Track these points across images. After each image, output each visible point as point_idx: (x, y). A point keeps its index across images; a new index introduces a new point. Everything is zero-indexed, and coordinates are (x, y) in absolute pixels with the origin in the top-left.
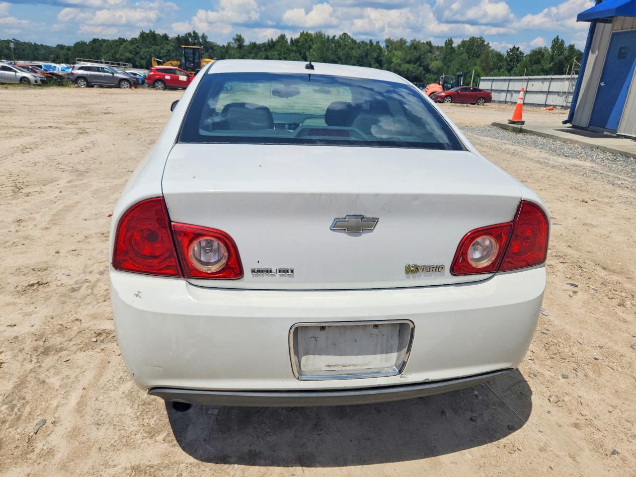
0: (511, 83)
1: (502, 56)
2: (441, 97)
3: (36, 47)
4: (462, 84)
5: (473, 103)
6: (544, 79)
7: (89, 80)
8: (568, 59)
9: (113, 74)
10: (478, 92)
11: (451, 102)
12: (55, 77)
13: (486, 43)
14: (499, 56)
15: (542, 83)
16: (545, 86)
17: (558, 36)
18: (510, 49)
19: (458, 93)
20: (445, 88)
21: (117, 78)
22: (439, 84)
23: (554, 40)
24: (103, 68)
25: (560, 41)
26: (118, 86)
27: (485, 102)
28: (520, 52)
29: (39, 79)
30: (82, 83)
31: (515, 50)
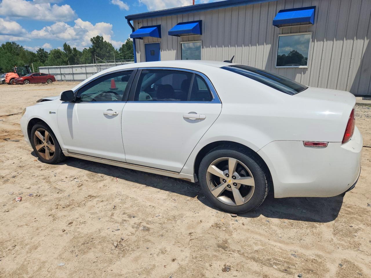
0: (50, 70)
1: (35, 54)
2: (21, 80)
4: (31, 72)
5: (44, 82)
6: (82, 66)
8: (75, 55)
10: (45, 76)
11: (29, 83)
13: (20, 46)
14: (32, 54)
15: (81, 68)
16: (83, 70)
17: (65, 43)
18: (38, 50)
19: (32, 77)
20: (20, 75)
22: (15, 73)
23: (64, 45)
25: (68, 46)
27: (52, 82)
28: (45, 52)
31: (41, 50)
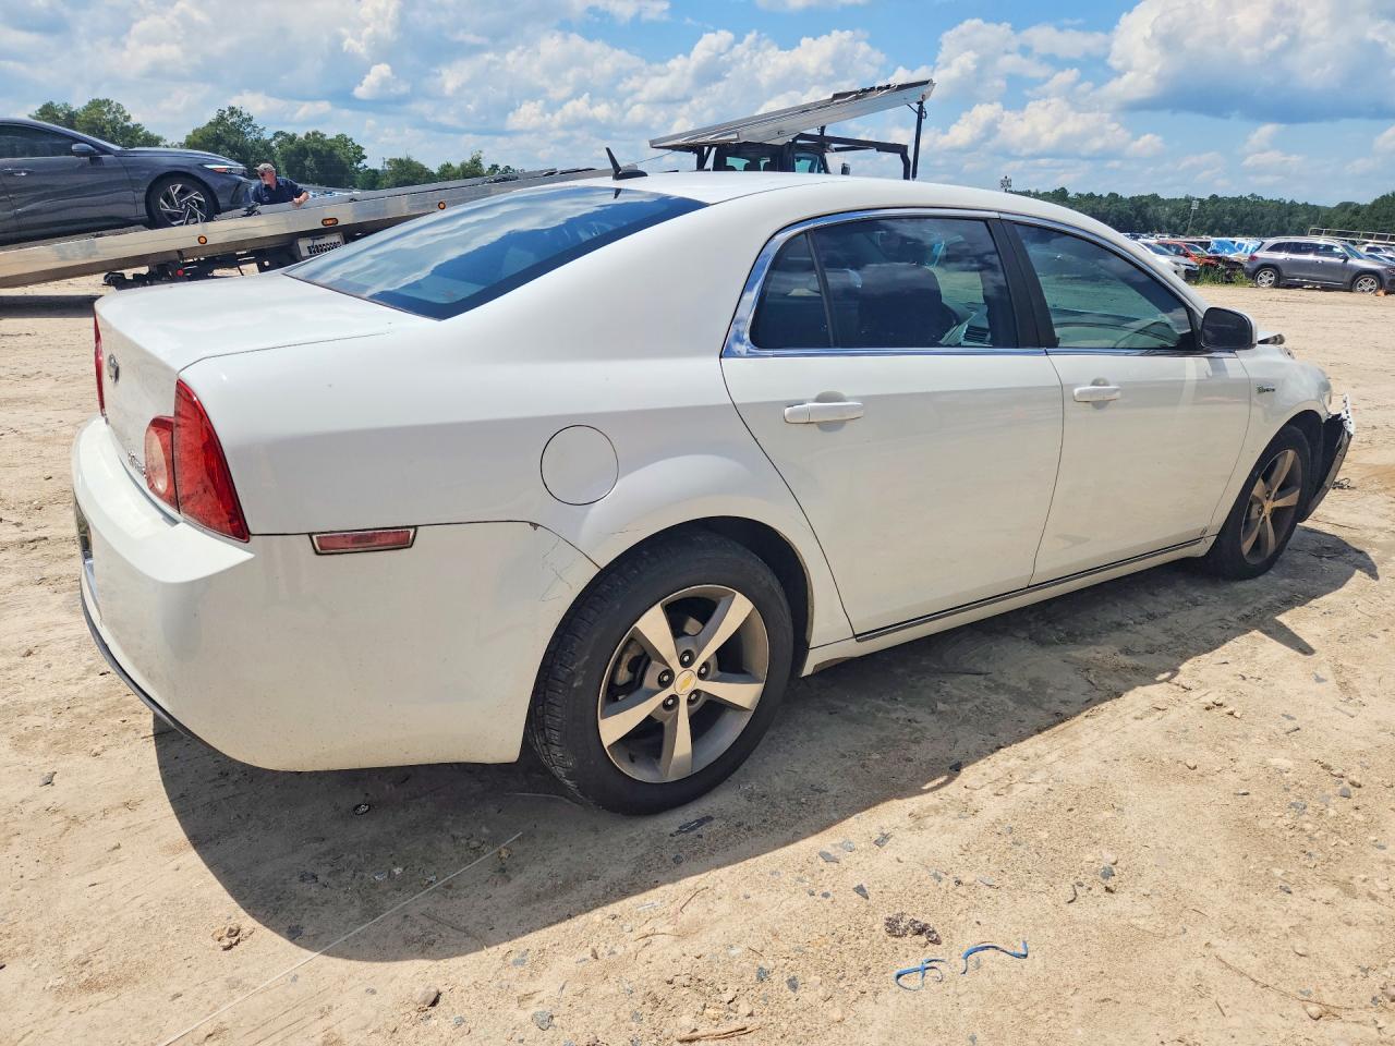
3: (1292, 209)
7: (1284, 273)
9: (1346, 259)
12: (1221, 266)
21: (1352, 268)
24: (1331, 248)
26: (1350, 287)
29: (1184, 268)
30: (1266, 278)
